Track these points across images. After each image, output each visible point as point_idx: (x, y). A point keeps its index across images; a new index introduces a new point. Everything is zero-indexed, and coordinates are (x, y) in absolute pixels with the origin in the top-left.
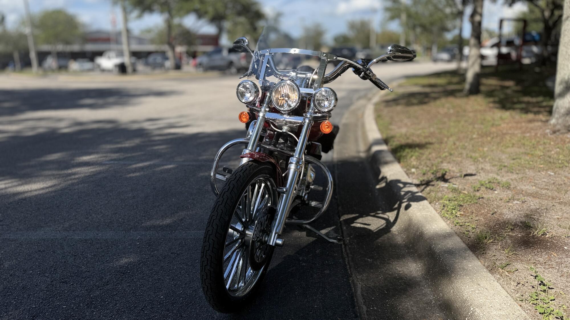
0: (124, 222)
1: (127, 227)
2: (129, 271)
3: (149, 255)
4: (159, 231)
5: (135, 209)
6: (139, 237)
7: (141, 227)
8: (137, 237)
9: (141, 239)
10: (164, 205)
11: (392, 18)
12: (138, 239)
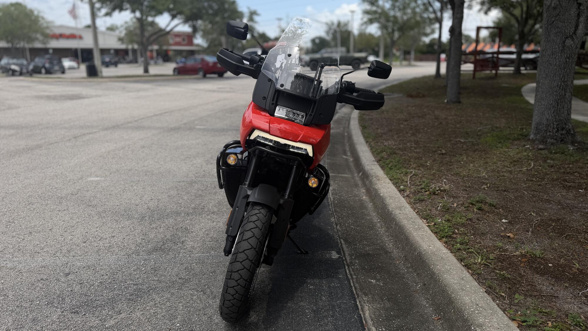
11: (371, 21)
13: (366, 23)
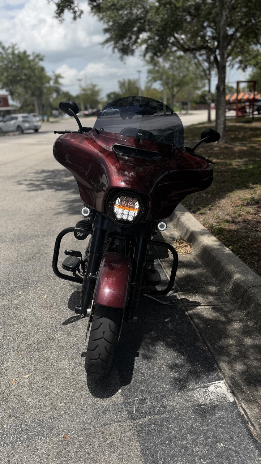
13: (150, 80)
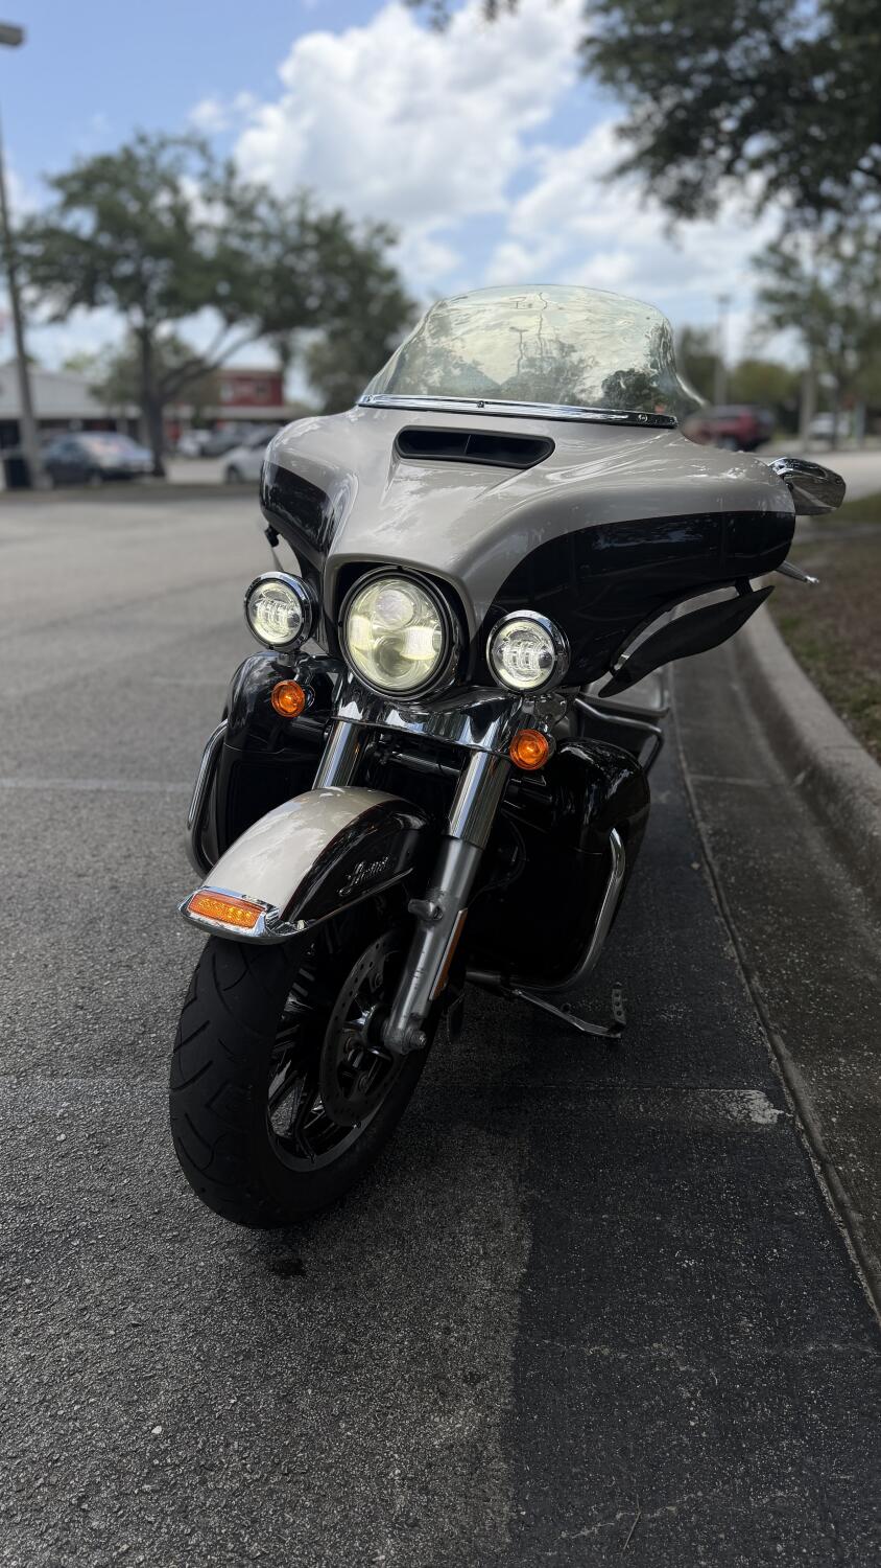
0: (13, 1033)
1: (22, 1057)
2: (28, 1281)
3: (103, 1192)
4: (135, 1077)
5: (51, 976)
6: (65, 1104)
7: (72, 1058)
8: (56, 1105)
9: (72, 1115)
10: (149, 957)
11: (779, 323)
12: (62, 1117)
13: (763, 327)
